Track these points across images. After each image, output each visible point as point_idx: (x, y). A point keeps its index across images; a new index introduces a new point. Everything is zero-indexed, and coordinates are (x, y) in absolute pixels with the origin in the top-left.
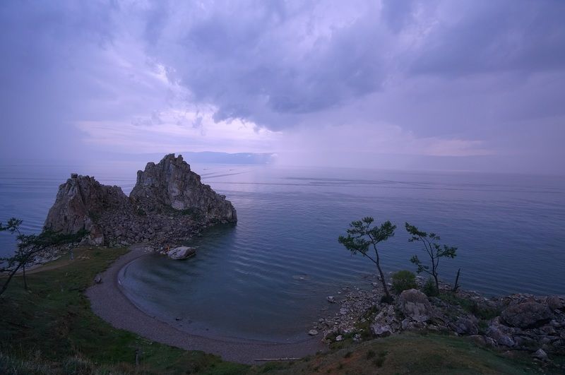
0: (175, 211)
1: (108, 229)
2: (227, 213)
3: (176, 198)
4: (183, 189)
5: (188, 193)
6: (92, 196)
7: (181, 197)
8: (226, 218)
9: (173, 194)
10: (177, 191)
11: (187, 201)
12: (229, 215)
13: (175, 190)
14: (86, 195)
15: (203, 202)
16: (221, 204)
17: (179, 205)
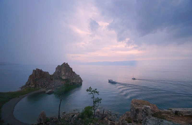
0: (63, 79)
1: (38, 83)
2: (79, 81)
3: (63, 75)
4: (65, 73)
5: (67, 74)
6: (38, 74)
7: (65, 75)
8: (78, 82)
9: (62, 74)
10: (64, 73)
11: (66, 76)
12: (80, 81)
13: (63, 73)
14: (37, 74)
15: (71, 77)
16: (77, 78)
17: (64, 78)
